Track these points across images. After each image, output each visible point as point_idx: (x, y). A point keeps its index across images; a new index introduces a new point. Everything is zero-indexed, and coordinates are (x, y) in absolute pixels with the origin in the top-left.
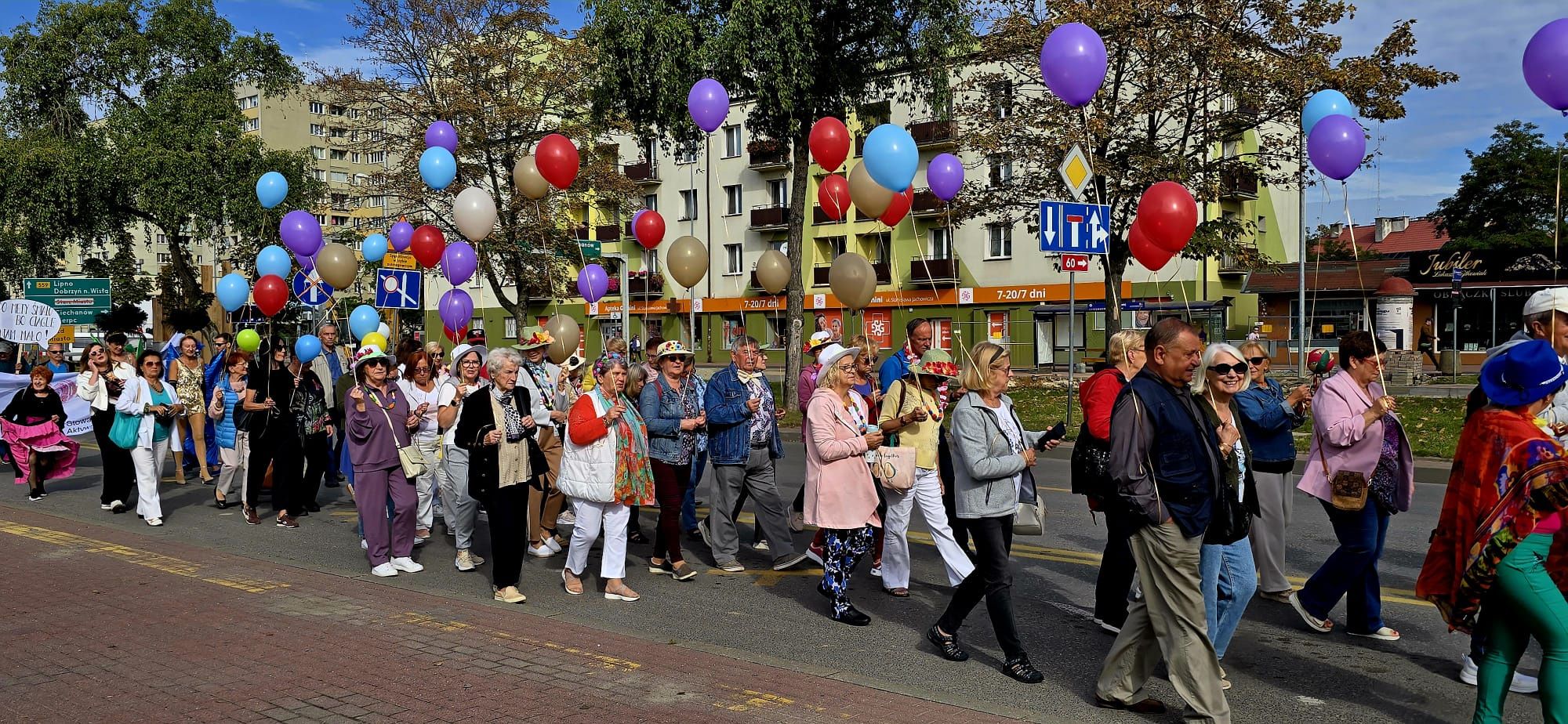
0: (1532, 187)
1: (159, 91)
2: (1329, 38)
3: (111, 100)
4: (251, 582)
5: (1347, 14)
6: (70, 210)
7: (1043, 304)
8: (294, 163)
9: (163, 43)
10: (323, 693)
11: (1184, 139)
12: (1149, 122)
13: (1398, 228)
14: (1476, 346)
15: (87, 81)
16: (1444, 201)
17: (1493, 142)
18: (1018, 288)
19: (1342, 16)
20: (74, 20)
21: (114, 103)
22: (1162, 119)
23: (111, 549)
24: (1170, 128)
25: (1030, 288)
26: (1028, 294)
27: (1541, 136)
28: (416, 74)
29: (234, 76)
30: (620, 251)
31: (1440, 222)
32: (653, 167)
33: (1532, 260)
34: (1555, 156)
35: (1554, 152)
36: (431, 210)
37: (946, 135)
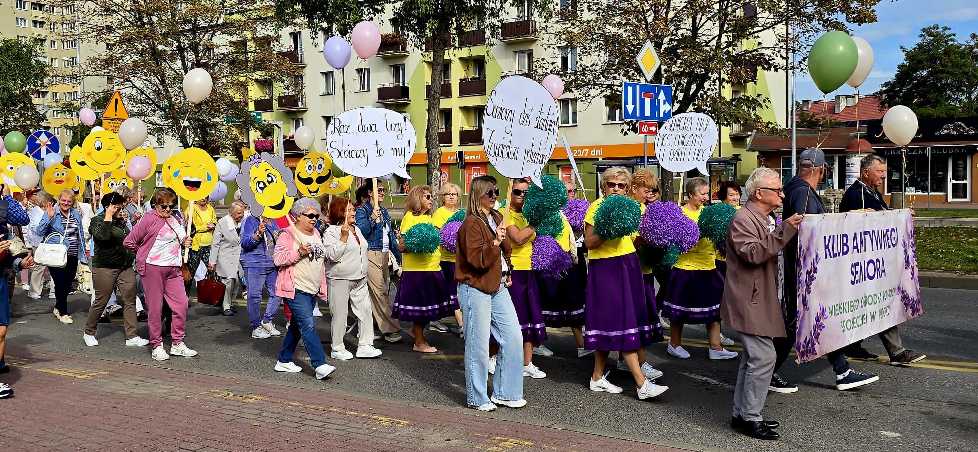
0: (948, 73)
4: (75, 371)
7: (600, 160)
8: (24, 49)
10: (181, 446)
11: (720, 36)
12: (692, 24)
13: (851, 102)
14: (914, 189)
16: (885, 83)
17: (920, 40)
18: (582, 148)
22: (703, 21)
24: (709, 29)
25: (591, 148)
26: (589, 152)
27: (954, 35)
30: (274, 118)
31: (883, 98)
32: (300, 54)
33: (954, 126)
34: (964, 51)
35: (963, 47)
36: (136, 87)
37: (528, 32)
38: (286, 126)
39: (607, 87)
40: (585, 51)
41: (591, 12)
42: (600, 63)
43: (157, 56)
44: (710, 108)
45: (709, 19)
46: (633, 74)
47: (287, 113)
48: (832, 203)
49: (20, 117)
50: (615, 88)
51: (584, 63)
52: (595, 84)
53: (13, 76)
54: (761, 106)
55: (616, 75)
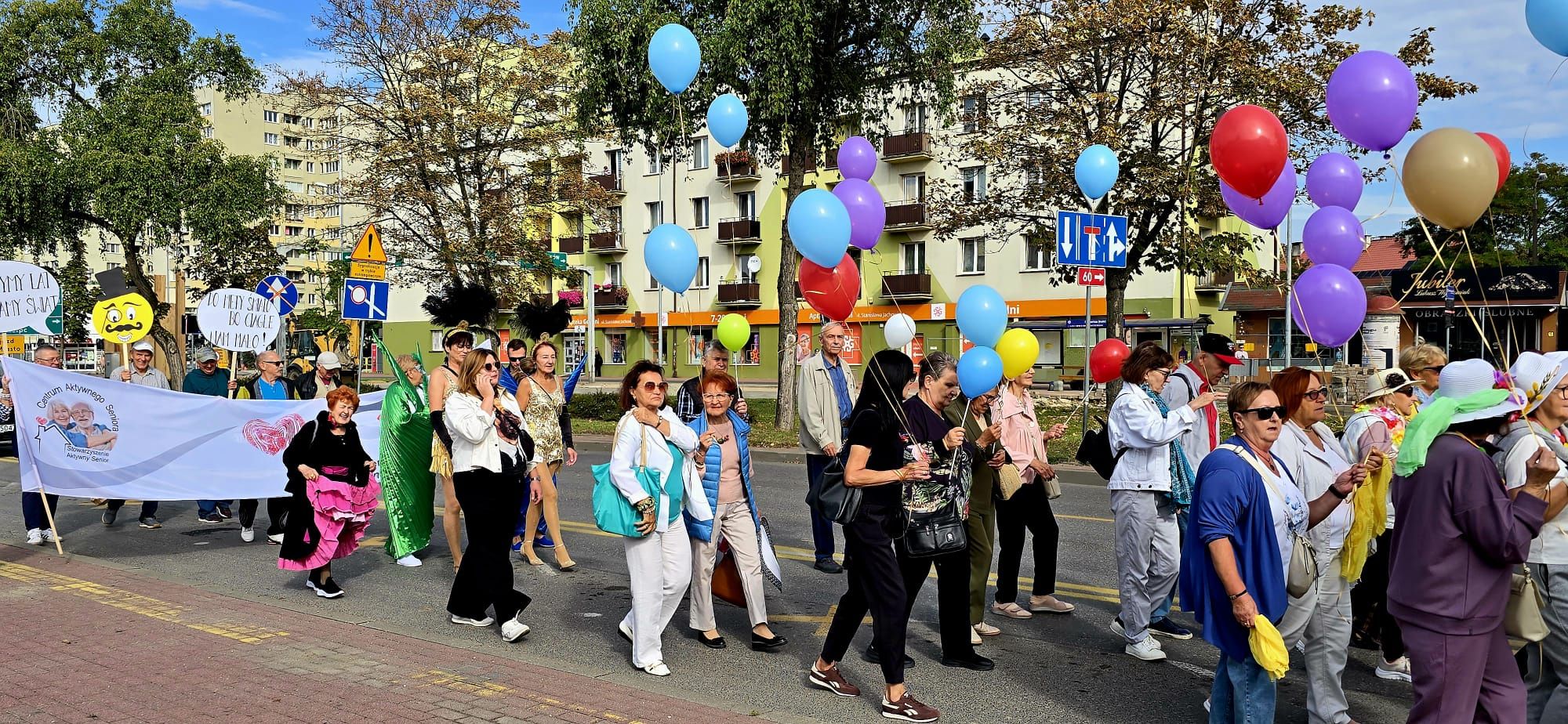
1: (115, 92)
2: (1346, 46)
3: (65, 102)
4: (243, 629)
5: (1364, 20)
6: (22, 215)
7: (1016, 320)
8: (256, 169)
9: (119, 42)
11: (1192, 149)
12: (1152, 133)
15: (39, 82)
19: (1359, 22)
20: (27, 17)
21: (69, 105)
22: (1167, 129)
23: (78, 586)
24: (1175, 139)
28: (383, 78)
29: (194, 78)
30: (585, 263)
31: (1406, 242)
32: (618, 178)
33: (1516, 279)
34: (1522, 175)
35: (1521, 171)
36: (398, 218)
37: (919, 148)
38: (599, 272)
39: (1029, 221)
40: (1000, 169)
41: (1011, 115)
42: (1020, 186)
43: (429, 180)
44: (1176, 251)
45: (1176, 125)
46: (1068, 202)
47: (602, 256)
48: (1345, 384)
49: (253, 259)
50: (1041, 221)
51: (998, 186)
52: (1013, 216)
53: (240, 204)
54: (1250, 248)
55: (1043, 203)
